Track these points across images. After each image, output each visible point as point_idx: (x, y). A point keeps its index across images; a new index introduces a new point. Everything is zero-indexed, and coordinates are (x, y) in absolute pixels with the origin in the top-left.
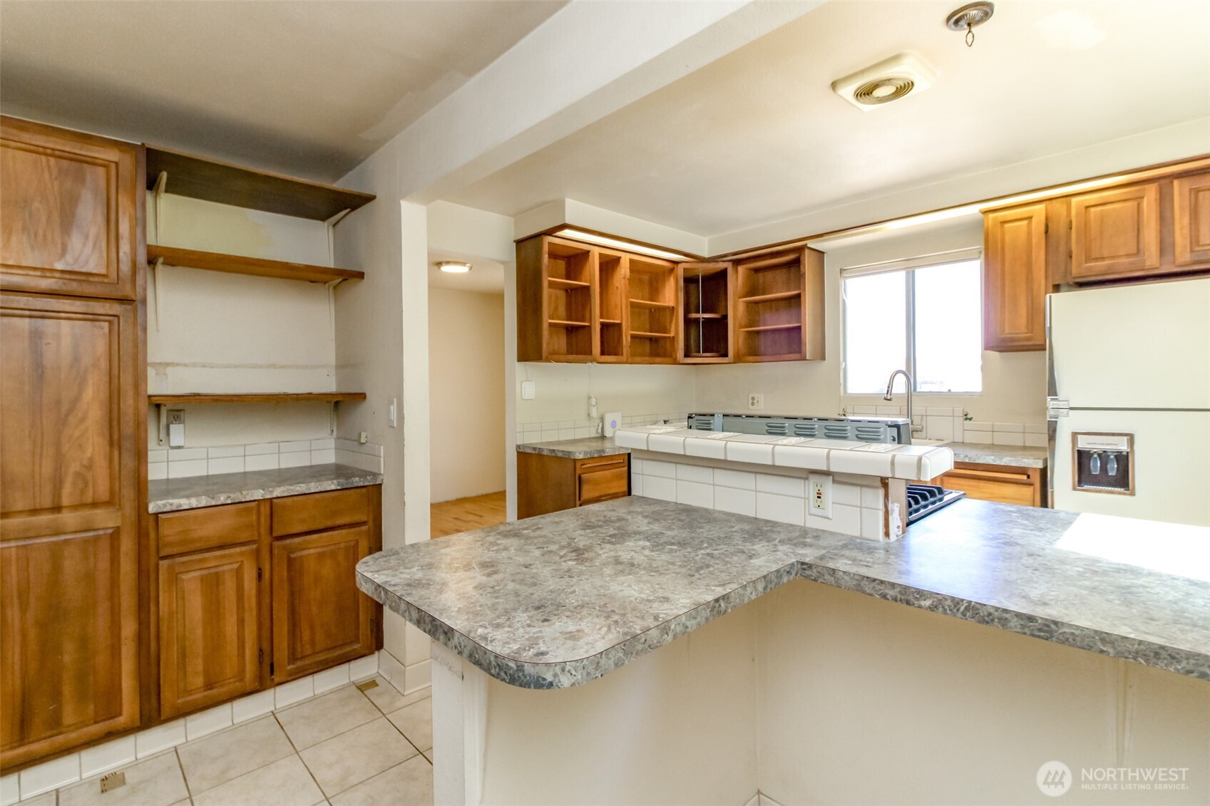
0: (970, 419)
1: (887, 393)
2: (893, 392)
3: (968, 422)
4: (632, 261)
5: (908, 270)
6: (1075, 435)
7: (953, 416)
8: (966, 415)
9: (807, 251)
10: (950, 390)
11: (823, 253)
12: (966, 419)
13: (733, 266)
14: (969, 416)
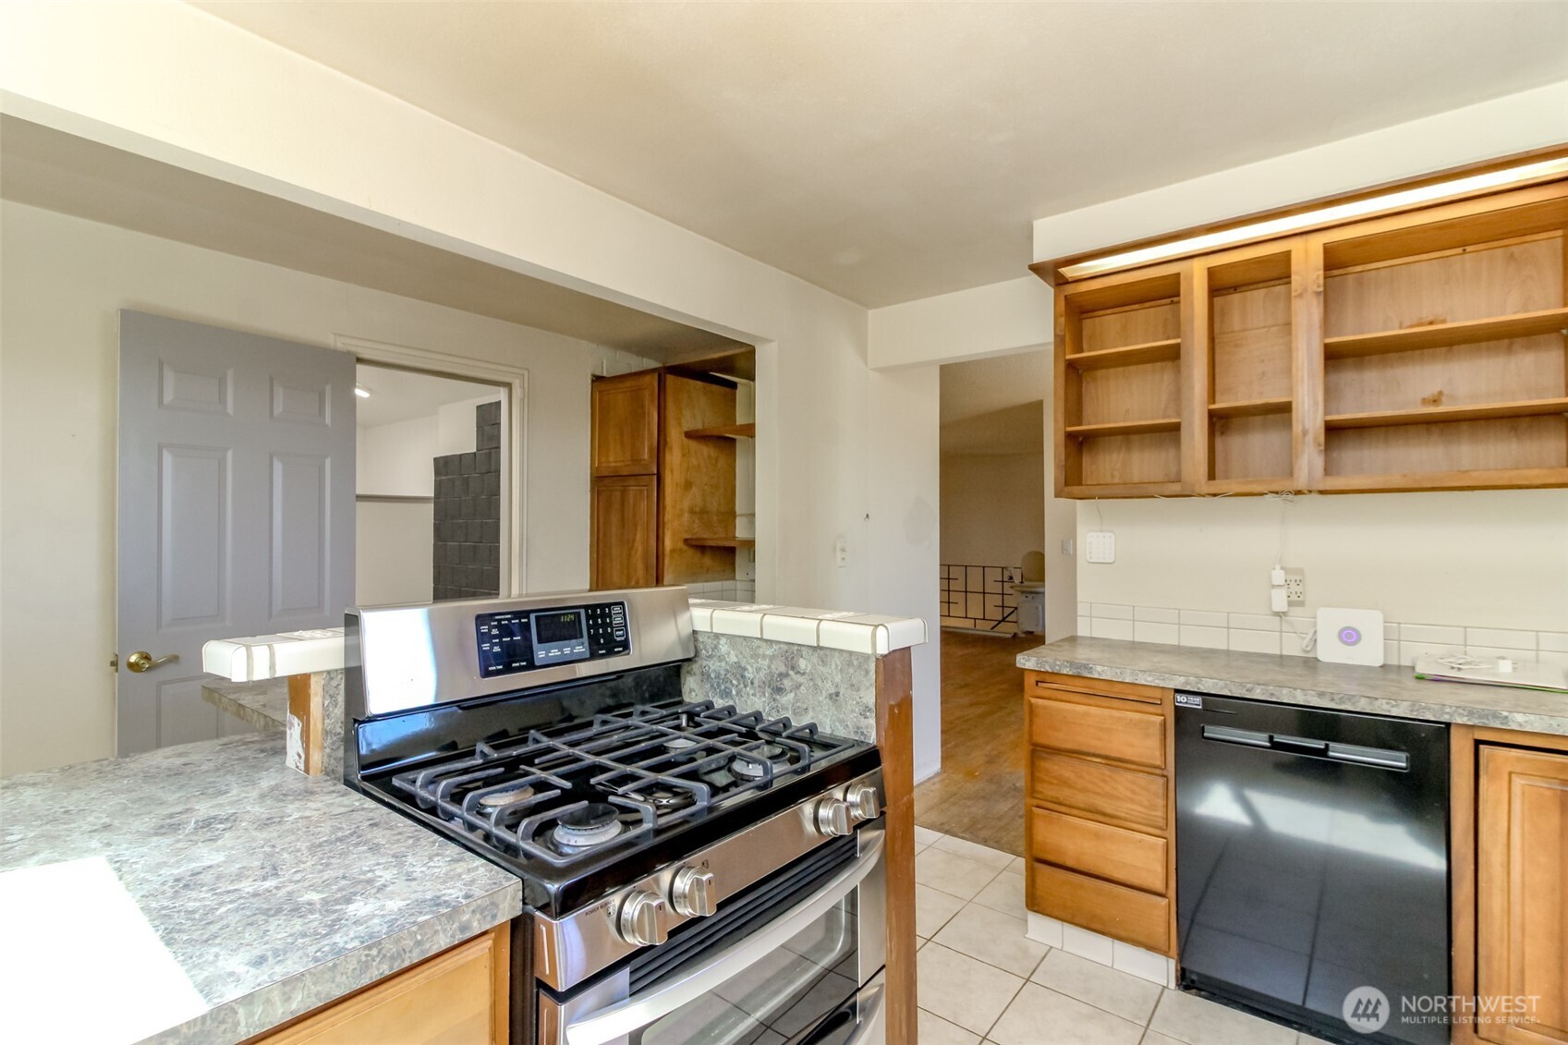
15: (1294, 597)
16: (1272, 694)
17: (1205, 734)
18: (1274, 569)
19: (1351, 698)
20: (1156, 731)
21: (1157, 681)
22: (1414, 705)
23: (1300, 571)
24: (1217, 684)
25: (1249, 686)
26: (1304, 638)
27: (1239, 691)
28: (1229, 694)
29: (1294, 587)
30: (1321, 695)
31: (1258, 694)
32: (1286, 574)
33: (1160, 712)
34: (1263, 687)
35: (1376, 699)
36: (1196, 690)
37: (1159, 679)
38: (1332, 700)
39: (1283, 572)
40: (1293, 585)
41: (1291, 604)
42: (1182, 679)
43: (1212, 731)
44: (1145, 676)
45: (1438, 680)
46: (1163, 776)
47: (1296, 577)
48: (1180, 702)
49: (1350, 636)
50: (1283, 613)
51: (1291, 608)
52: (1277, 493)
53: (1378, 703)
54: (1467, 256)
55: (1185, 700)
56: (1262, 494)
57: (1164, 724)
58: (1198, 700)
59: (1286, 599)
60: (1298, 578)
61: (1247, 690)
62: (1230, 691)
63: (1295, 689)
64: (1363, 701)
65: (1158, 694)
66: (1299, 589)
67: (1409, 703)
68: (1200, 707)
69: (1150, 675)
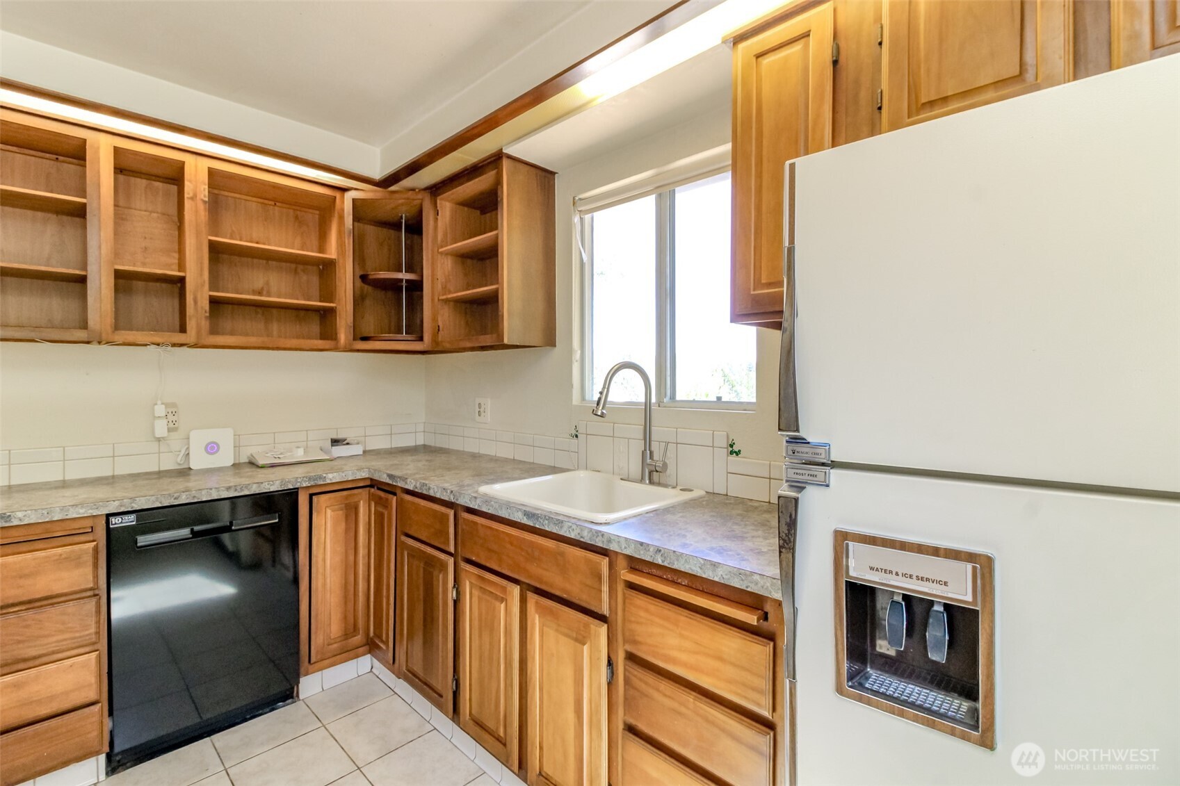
0: (738, 453)
1: (598, 403)
2: (609, 399)
3: (733, 458)
4: (212, 173)
5: (659, 191)
6: (842, 539)
7: (713, 447)
8: (731, 446)
9: (506, 163)
10: (719, 399)
11: (553, 173)
12: (731, 453)
13: (431, 199)
14: (736, 448)
15: (171, 425)
16: (194, 497)
17: (139, 545)
18: (156, 404)
19: (247, 486)
20: (89, 558)
21: (90, 511)
22: (282, 482)
23: (174, 405)
24: (149, 500)
25: (176, 495)
26: (179, 455)
27: (169, 501)
28: (160, 505)
29: (171, 417)
30: (228, 488)
31: (184, 499)
32: (166, 408)
33: (91, 539)
34: (187, 493)
35: (262, 483)
36: (130, 509)
37: (91, 509)
38: (236, 490)
39: (163, 406)
40: (170, 416)
41: (169, 430)
42: (117, 503)
43: (143, 540)
44: (77, 509)
45: (273, 466)
46: (95, 595)
47: (173, 410)
48: (116, 524)
49: (212, 448)
50: (163, 438)
51: (171, 433)
52: (158, 345)
53: (262, 486)
54: (276, 208)
55: (120, 521)
56: (146, 345)
57: (96, 550)
58: (133, 517)
59: (166, 427)
60: (174, 410)
61: (175, 499)
62: (161, 503)
63: (211, 489)
64: (255, 486)
65: (89, 523)
66: (174, 418)
67: (279, 481)
68: (134, 523)
69: (82, 507)
